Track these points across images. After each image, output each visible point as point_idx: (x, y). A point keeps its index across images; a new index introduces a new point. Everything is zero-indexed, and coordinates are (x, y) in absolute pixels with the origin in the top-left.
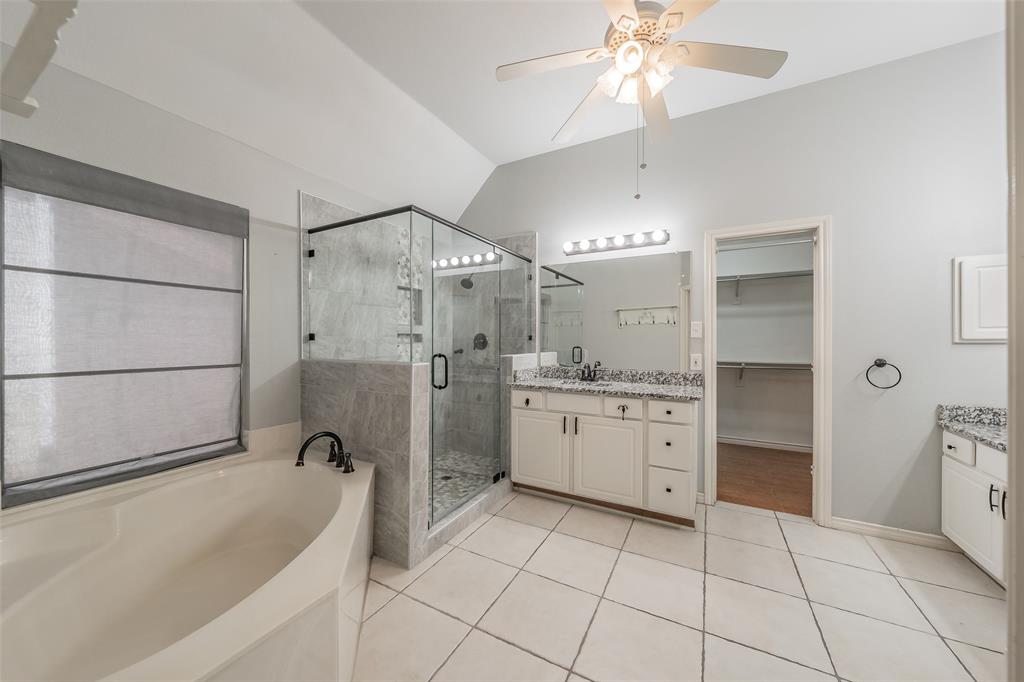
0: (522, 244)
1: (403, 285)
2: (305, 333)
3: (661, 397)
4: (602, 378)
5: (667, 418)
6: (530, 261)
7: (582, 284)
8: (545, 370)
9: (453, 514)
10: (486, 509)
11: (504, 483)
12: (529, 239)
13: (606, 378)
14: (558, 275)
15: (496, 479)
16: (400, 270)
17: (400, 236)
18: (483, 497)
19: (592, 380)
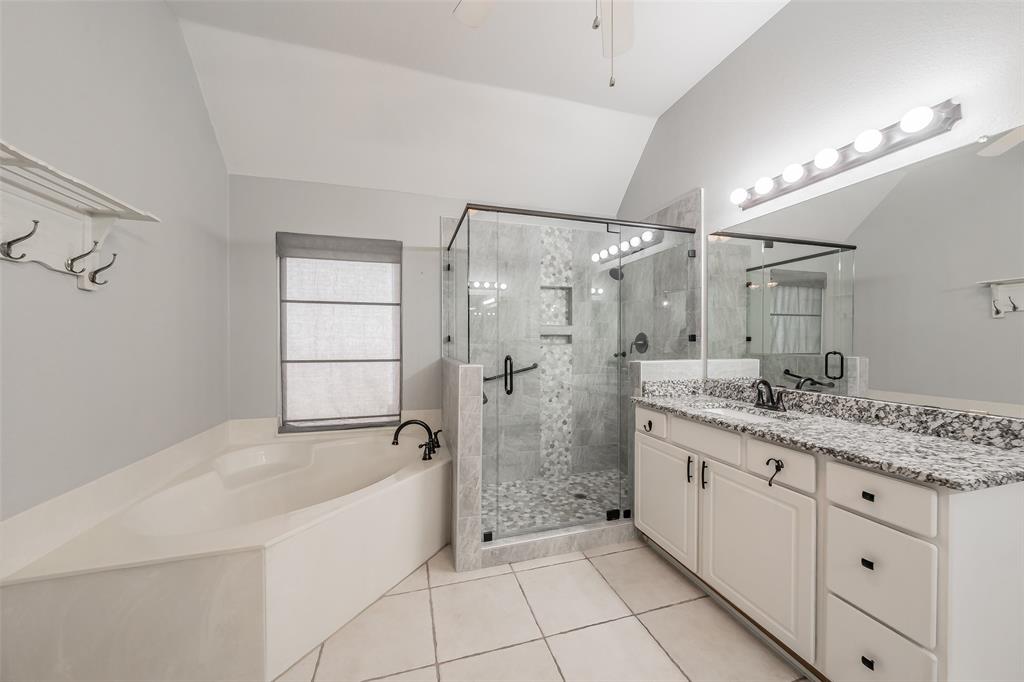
0: (684, 210)
1: (548, 285)
2: (444, 336)
3: (851, 460)
4: (799, 407)
5: (864, 506)
6: (693, 231)
7: (854, 248)
8: (711, 384)
9: (529, 536)
10: (585, 548)
11: (622, 524)
12: (691, 201)
13: (806, 407)
14: (769, 242)
15: (612, 515)
16: (543, 270)
17: (543, 235)
18: (580, 531)
19: (775, 407)
